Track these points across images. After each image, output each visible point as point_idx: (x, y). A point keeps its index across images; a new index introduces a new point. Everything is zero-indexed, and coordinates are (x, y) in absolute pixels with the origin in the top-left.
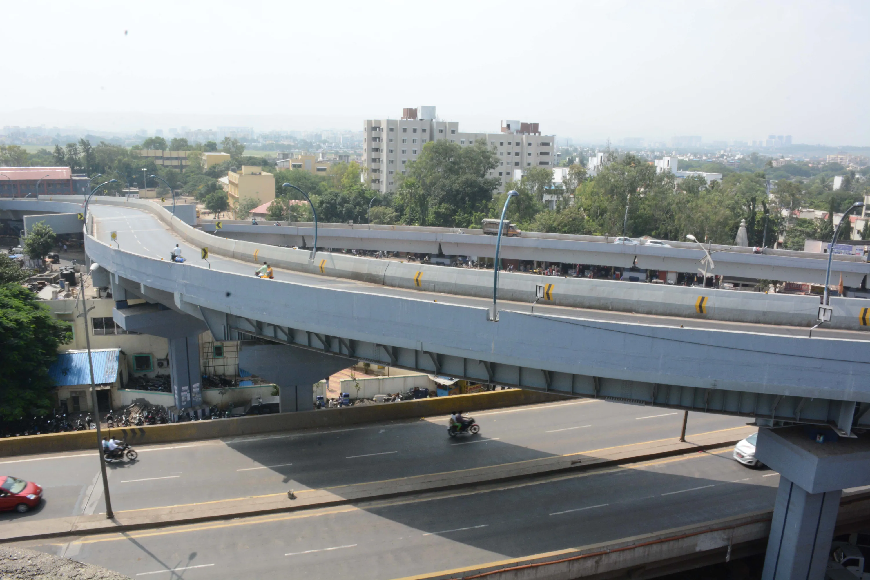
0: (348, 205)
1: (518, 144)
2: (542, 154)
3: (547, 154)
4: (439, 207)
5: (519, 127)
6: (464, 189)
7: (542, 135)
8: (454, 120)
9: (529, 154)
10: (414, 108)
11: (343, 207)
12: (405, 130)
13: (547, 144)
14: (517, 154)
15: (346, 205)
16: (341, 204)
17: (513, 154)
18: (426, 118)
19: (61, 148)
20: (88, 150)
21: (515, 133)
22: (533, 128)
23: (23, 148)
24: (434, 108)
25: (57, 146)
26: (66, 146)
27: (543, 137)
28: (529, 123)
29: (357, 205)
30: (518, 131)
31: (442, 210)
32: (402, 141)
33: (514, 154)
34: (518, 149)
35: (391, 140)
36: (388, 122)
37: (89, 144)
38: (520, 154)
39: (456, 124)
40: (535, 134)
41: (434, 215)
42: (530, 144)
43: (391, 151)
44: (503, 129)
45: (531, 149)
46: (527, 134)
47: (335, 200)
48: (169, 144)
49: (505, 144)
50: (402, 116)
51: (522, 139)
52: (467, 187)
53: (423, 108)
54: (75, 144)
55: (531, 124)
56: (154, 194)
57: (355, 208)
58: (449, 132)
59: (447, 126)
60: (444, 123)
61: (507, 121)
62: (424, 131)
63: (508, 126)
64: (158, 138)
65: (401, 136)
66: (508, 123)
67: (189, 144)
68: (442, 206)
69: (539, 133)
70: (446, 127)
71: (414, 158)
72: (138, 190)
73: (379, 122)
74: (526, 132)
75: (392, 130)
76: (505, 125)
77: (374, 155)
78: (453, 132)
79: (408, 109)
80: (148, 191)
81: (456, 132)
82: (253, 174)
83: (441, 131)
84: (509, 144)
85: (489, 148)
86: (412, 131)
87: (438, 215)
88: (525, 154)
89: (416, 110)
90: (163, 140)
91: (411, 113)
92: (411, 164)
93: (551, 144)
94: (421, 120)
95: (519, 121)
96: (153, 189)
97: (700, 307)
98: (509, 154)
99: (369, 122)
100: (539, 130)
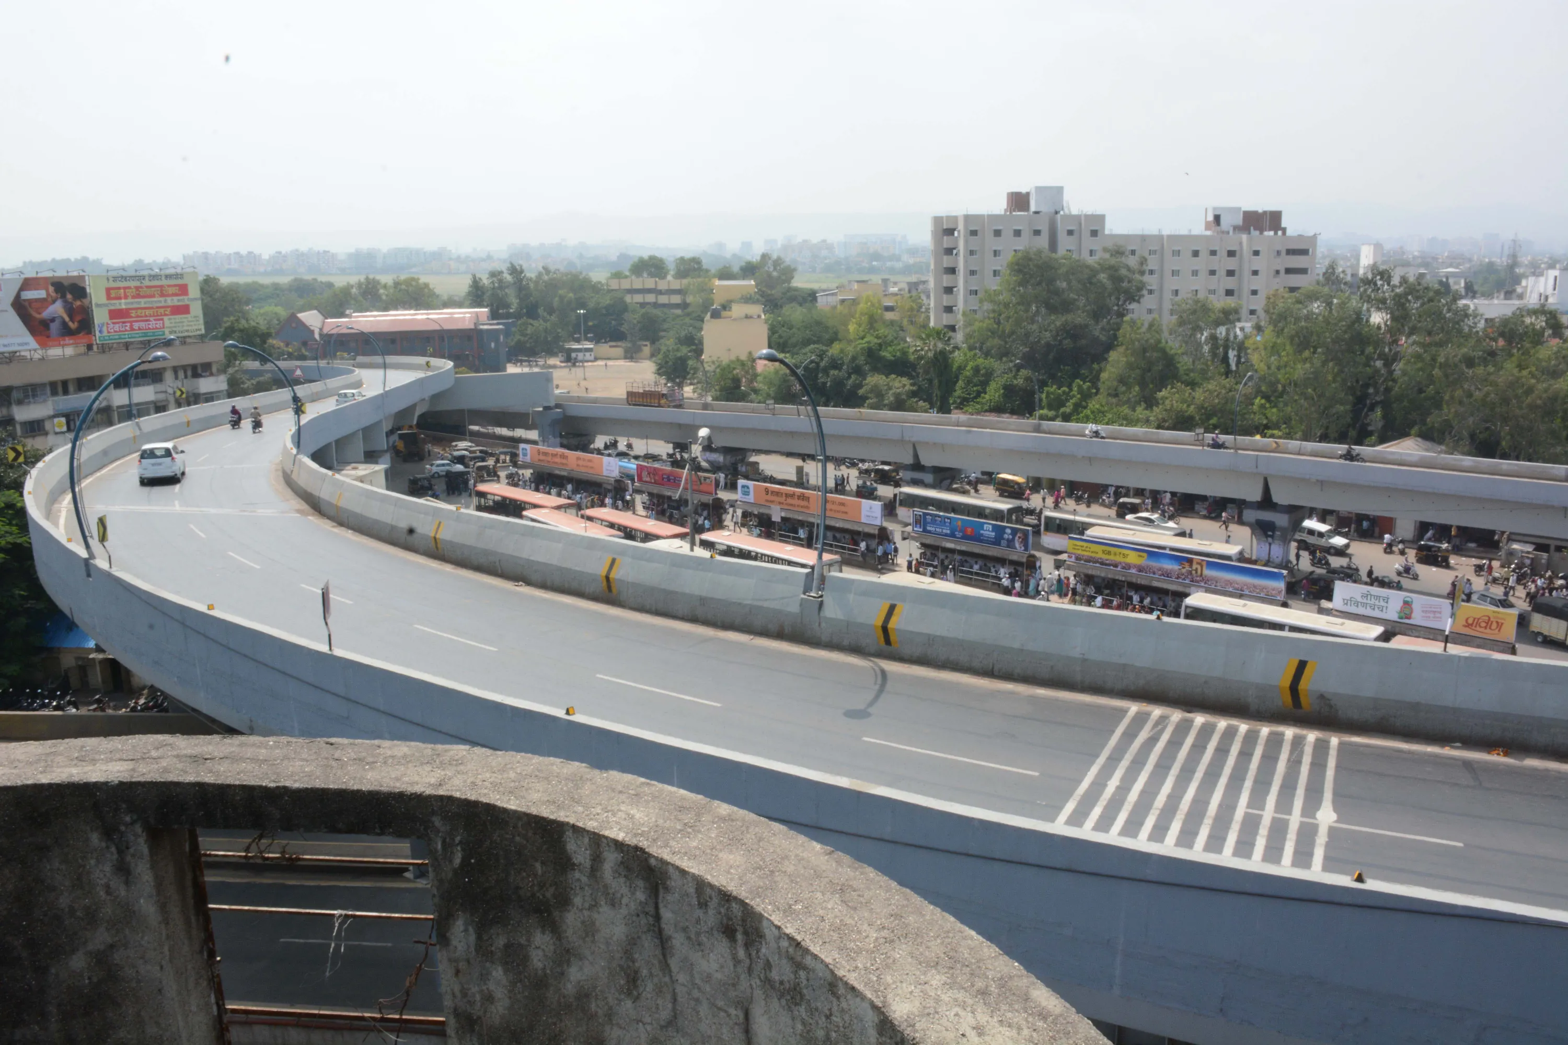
0: (836, 372)
1: (1231, 254)
2: (1288, 271)
3: (1303, 271)
4: (1015, 377)
5: (1239, 221)
6: (1061, 341)
7: (1289, 232)
8: (1099, 212)
9: (1255, 273)
10: (1024, 190)
11: (828, 376)
12: (997, 233)
13: (1304, 252)
14: (1230, 273)
15: (832, 372)
16: (826, 371)
17: (1222, 273)
18: (1044, 209)
19: (480, 279)
20: (521, 280)
21: (1231, 233)
22: (1273, 220)
23: (423, 279)
24: (1060, 190)
25: (474, 276)
26: (487, 276)
27: (1291, 238)
28: (1260, 211)
29: (852, 373)
30: (1236, 228)
31: (1020, 381)
32: (992, 254)
33: (1224, 273)
34: (1232, 264)
35: (972, 253)
36: (967, 218)
37: (522, 272)
38: (1237, 274)
39: (1101, 219)
40: (1276, 233)
41: (1002, 391)
42: (1256, 253)
43: (973, 273)
44: (1208, 226)
45: (1258, 263)
46: (1257, 233)
47: (818, 364)
48: (672, 268)
49: (1204, 254)
50: (1005, 206)
51: (1241, 244)
52: (1065, 338)
53: (1039, 190)
54: (501, 272)
55: (1265, 213)
56: (619, 351)
57: (849, 377)
58: (1086, 234)
59: (1083, 222)
60: (1077, 218)
61: (1215, 209)
62: (1037, 233)
63: (1217, 219)
64: (652, 258)
65: (992, 243)
66: (1217, 213)
67: (704, 267)
68: (1021, 373)
69: (1284, 230)
70: (1080, 224)
71: (994, 284)
72: (592, 346)
73: (956, 218)
74: (1255, 229)
75: (974, 233)
76: (1210, 218)
77: (947, 280)
78: (1094, 233)
79: (1012, 193)
80: (611, 347)
81: (1099, 234)
82: (747, 317)
83: (1070, 233)
84: (1213, 253)
85: (1132, 262)
86: (1012, 233)
87: (1009, 390)
88: (1247, 273)
89: (1028, 194)
90: (661, 261)
91: (1019, 201)
92: (990, 297)
93: (1311, 251)
94: (1036, 213)
95: (1240, 208)
96: (619, 344)
97: (607, 578)
98: (1213, 273)
99: (937, 220)
100: (1283, 225)
